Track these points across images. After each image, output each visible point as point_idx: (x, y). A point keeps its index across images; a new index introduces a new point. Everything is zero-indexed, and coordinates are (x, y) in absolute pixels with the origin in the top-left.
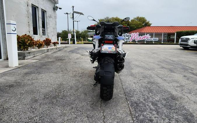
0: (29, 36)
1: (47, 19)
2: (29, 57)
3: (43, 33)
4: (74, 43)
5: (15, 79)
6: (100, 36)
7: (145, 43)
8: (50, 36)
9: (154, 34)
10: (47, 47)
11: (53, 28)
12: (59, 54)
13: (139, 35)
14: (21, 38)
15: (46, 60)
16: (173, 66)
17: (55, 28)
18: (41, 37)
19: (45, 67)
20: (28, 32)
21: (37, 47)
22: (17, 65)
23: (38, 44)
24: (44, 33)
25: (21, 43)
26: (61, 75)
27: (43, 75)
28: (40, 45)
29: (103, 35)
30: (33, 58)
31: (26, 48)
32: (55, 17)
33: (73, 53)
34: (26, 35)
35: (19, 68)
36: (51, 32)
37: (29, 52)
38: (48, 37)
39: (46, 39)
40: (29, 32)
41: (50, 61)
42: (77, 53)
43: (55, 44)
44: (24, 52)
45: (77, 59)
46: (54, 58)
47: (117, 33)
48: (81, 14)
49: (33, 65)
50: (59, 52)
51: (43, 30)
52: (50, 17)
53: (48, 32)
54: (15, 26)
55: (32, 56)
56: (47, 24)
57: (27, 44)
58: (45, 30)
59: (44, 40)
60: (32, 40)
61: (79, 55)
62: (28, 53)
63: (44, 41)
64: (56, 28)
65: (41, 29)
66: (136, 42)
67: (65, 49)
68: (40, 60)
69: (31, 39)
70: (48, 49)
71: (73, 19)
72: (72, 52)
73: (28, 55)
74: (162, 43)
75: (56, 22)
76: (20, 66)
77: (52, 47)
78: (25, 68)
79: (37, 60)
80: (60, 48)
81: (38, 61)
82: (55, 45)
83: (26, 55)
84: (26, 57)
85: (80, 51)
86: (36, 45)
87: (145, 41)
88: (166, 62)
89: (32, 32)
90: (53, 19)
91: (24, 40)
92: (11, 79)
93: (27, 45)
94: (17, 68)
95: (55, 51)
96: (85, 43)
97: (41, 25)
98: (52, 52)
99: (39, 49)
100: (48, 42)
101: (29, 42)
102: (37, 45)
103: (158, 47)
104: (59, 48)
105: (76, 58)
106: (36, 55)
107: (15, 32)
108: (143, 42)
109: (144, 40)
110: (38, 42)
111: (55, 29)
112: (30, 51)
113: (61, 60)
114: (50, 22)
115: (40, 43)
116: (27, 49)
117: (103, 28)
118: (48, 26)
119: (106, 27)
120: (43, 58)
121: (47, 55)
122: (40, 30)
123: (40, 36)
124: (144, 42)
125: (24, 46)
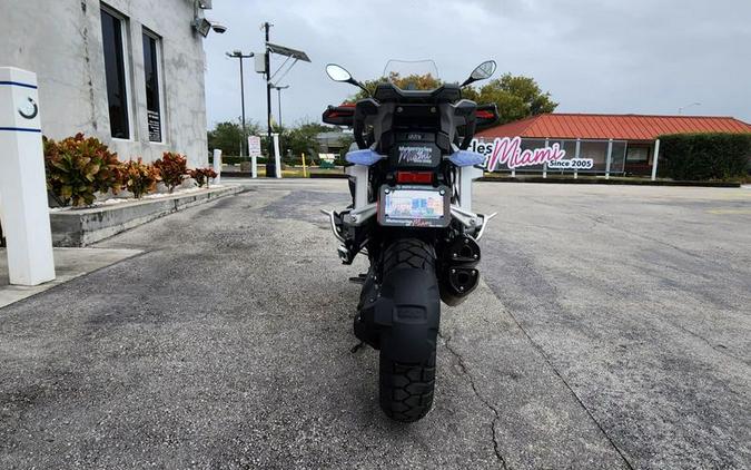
0: (92, 142)
1: (166, 71)
2: (98, 235)
3: (150, 130)
4: (271, 173)
5: (46, 354)
6: (377, 150)
7: (545, 176)
8: (179, 144)
9: (578, 144)
10: (171, 191)
11: (192, 111)
12: (223, 221)
13: (523, 147)
14: (61, 153)
15: (176, 248)
16: (705, 276)
17: (199, 112)
18: (145, 146)
19: (178, 281)
20: (91, 127)
21: (130, 189)
22: (50, 275)
23: (132, 177)
24: (155, 132)
25: (61, 172)
26: (261, 325)
27: (178, 325)
28: (142, 184)
29: (388, 147)
30: (115, 240)
31: (82, 194)
32: (200, 67)
33: (280, 217)
34: (79, 136)
35: (59, 288)
36: (185, 126)
37: (99, 213)
38: (174, 147)
39: (166, 157)
40: (95, 125)
41: (193, 251)
42: (298, 218)
43: (201, 176)
44: (75, 213)
45: (308, 243)
46: (206, 239)
47: (451, 137)
48: (300, 56)
49: (121, 275)
50: (221, 213)
51: (149, 119)
52: (179, 64)
53: (173, 125)
54: (33, 93)
55: (110, 231)
56: (168, 93)
57: (89, 177)
58: (159, 120)
59: (158, 161)
60: (109, 159)
61: (311, 226)
62: (94, 219)
63: (157, 164)
64: (204, 113)
65: (143, 113)
66: (510, 173)
67: (246, 199)
68: (148, 249)
69: (107, 154)
70: (176, 201)
71: (268, 79)
72: (276, 209)
73: (92, 224)
74: (607, 177)
75: (202, 86)
76: (62, 279)
77: (189, 189)
78: (90, 292)
79: (132, 246)
80: (221, 192)
81: (140, 252)
82: (201, 183)
83: (85, 226)
84: (85, 237)
85: (305, 208)
86: (125, 182)
87: (545, 169)
88: (667, 257)
89: (105, 128)
90: (191, 73)
91: (75, 159)
92: (25, 354)
93: (88, 183)
94: (49, 291)
95: (205, 207)
96: (313, 176)
97: (142, 98)
98: (195, 211)
99: (136, 197)
100: (172, 170)
101: (97, 168)
102: (130, 183)
103: (601, 195)
104: (217, 194)
105: (300, 239)
106: (126, 226)
107: (35, 123)
108: (538, 173)
109: (541, 166)
110: (133, 171)
111: (200, 115)
112: (101, 210)
113: (237, 247)
114: (179, 83)
115: (142, 174)
116: (89, 202)
117: (388, 114)
118: (172, 104)
119: (400, 109)
120: (161, 238)
121: (173, 225)
122: (138, 117)
123: (139, 144)
124: (542, 173)
125: (75, 185)
